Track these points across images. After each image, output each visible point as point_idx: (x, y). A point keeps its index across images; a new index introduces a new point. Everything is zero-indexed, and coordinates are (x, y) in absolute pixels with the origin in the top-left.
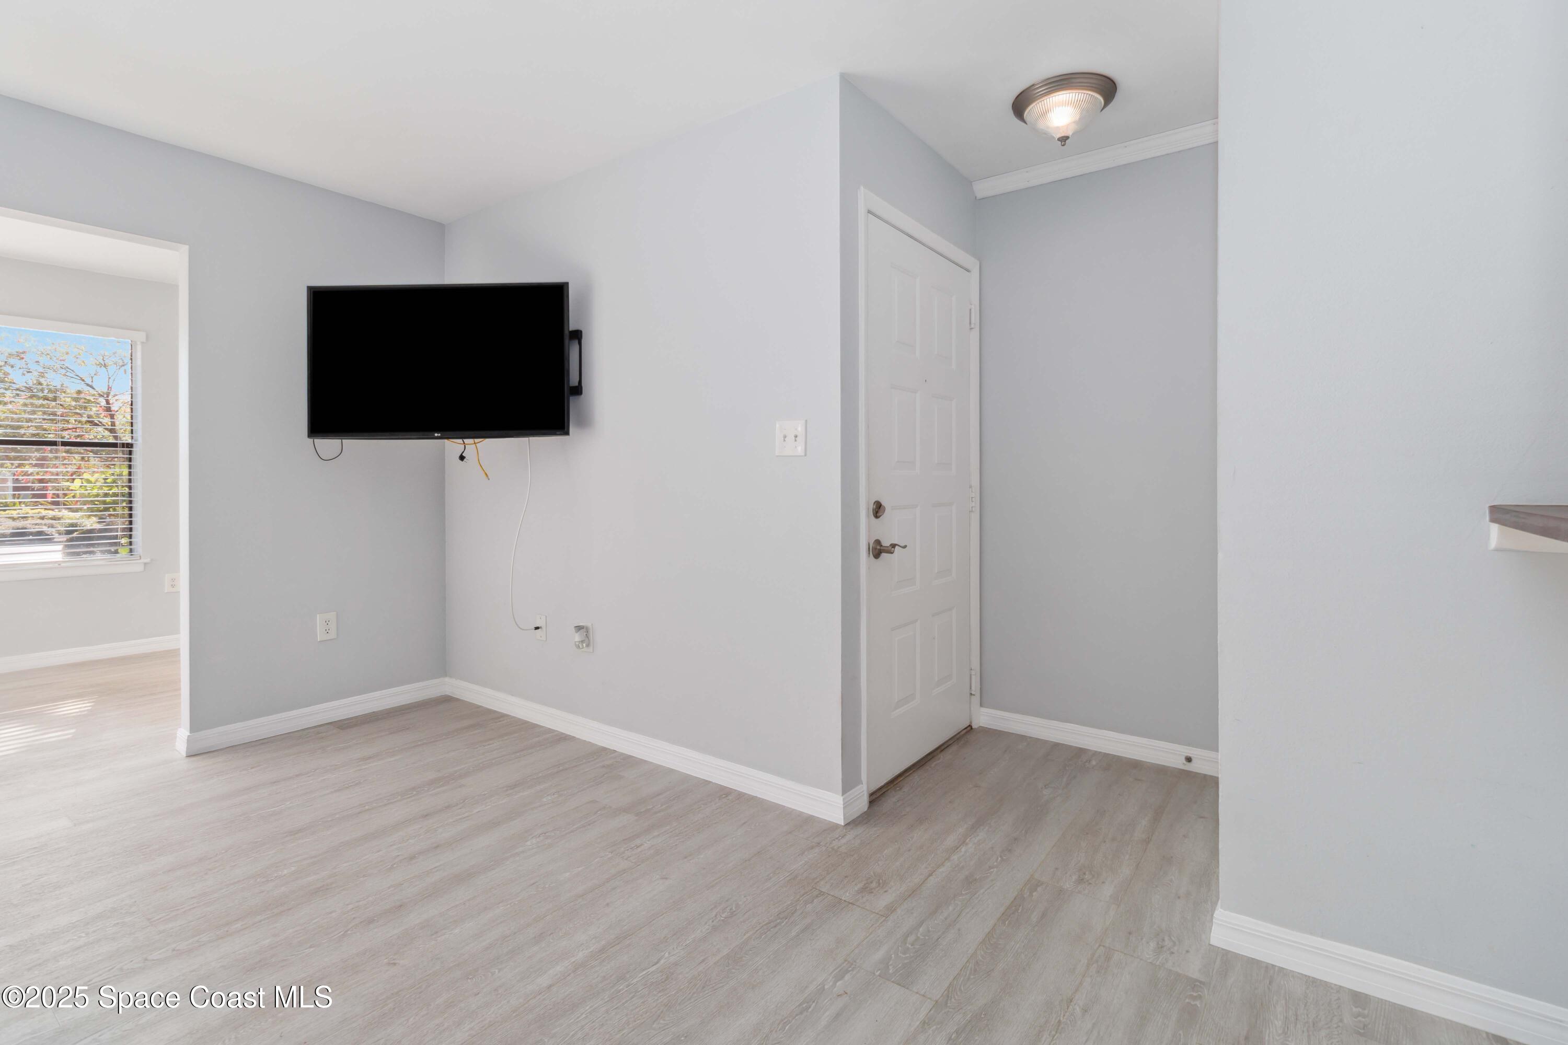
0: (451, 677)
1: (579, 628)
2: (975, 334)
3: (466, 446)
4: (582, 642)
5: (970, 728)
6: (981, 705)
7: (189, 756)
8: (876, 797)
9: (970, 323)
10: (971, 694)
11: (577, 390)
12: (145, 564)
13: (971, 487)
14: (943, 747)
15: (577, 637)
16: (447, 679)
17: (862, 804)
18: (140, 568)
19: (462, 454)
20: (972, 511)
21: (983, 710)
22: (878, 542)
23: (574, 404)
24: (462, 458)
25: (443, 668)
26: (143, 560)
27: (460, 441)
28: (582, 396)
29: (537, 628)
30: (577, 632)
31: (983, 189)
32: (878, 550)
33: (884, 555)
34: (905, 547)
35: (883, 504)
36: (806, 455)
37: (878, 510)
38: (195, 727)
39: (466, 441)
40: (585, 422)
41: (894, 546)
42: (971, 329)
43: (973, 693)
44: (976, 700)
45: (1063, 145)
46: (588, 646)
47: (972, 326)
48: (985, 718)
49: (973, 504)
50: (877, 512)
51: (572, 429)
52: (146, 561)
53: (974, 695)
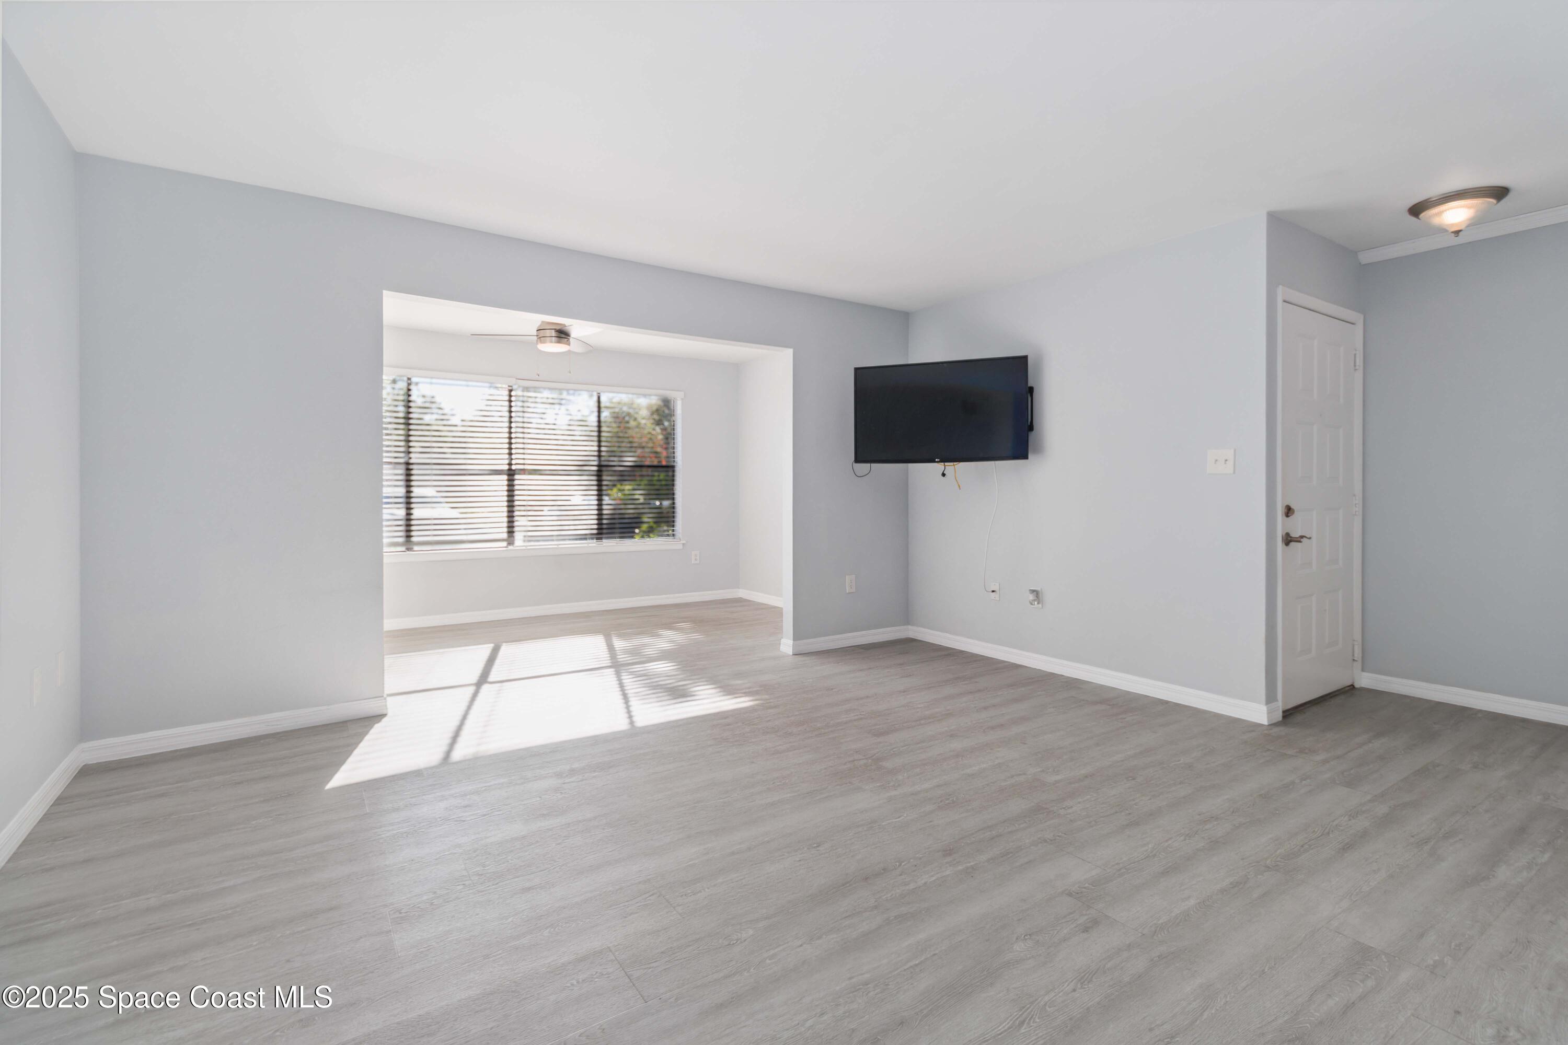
0: (912, 625)
1: (1033, 591)
2: (1359, 375)
3: (946, 467)
4: (1034, 600)
5: (1352, 687)
6: (1363, 670)
7: (793, 655)
8: (1288, 714)
9: (1355, 366)
10: (1354, 660)
11: (1031, 428)
12: (683, 544)
13: (1354, 495)
14: (1331, 695)
15: (1031, 597)
16: (910, 627)
17: (1278, 716)
18: (681, 547)
19: (943, 473)
20: (1355, 515)
21: (1365, 674)
22: (1288, 534)
23: (1032, 436)
24: (944, 475)
25: (907, 618)
26: (682, 542)
27: (943, 464)
28: (1033, 432)
29: (993, 591)
30: (1031, 593)
31: (1366, 257)
32: (1288, 540)
33: (1292, 544)
34: (1310, 538)
35: (1292, 507)
36: (1234, 472)
37: (1289, 511)
38: (796, 637)
39: (946, 464)
40: (1039, 450)
41: (1302, 537)
42: (1356, 370)
43: (1355, 659)
44: (1358, 665)
45: (1456, 236)
46: (1038, 603)
47: (1357, 368)
48: (1365, 680)
49: (1357, 509)
50: (1288, 513)
51: (1030, 456)
52: (684, 542)
53: (1356, 661)
